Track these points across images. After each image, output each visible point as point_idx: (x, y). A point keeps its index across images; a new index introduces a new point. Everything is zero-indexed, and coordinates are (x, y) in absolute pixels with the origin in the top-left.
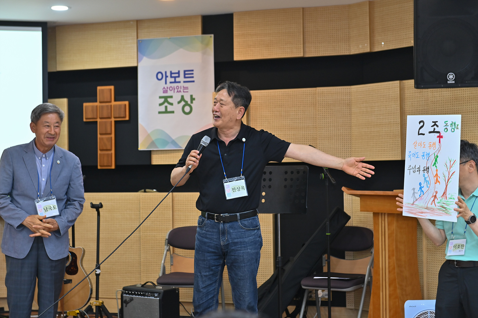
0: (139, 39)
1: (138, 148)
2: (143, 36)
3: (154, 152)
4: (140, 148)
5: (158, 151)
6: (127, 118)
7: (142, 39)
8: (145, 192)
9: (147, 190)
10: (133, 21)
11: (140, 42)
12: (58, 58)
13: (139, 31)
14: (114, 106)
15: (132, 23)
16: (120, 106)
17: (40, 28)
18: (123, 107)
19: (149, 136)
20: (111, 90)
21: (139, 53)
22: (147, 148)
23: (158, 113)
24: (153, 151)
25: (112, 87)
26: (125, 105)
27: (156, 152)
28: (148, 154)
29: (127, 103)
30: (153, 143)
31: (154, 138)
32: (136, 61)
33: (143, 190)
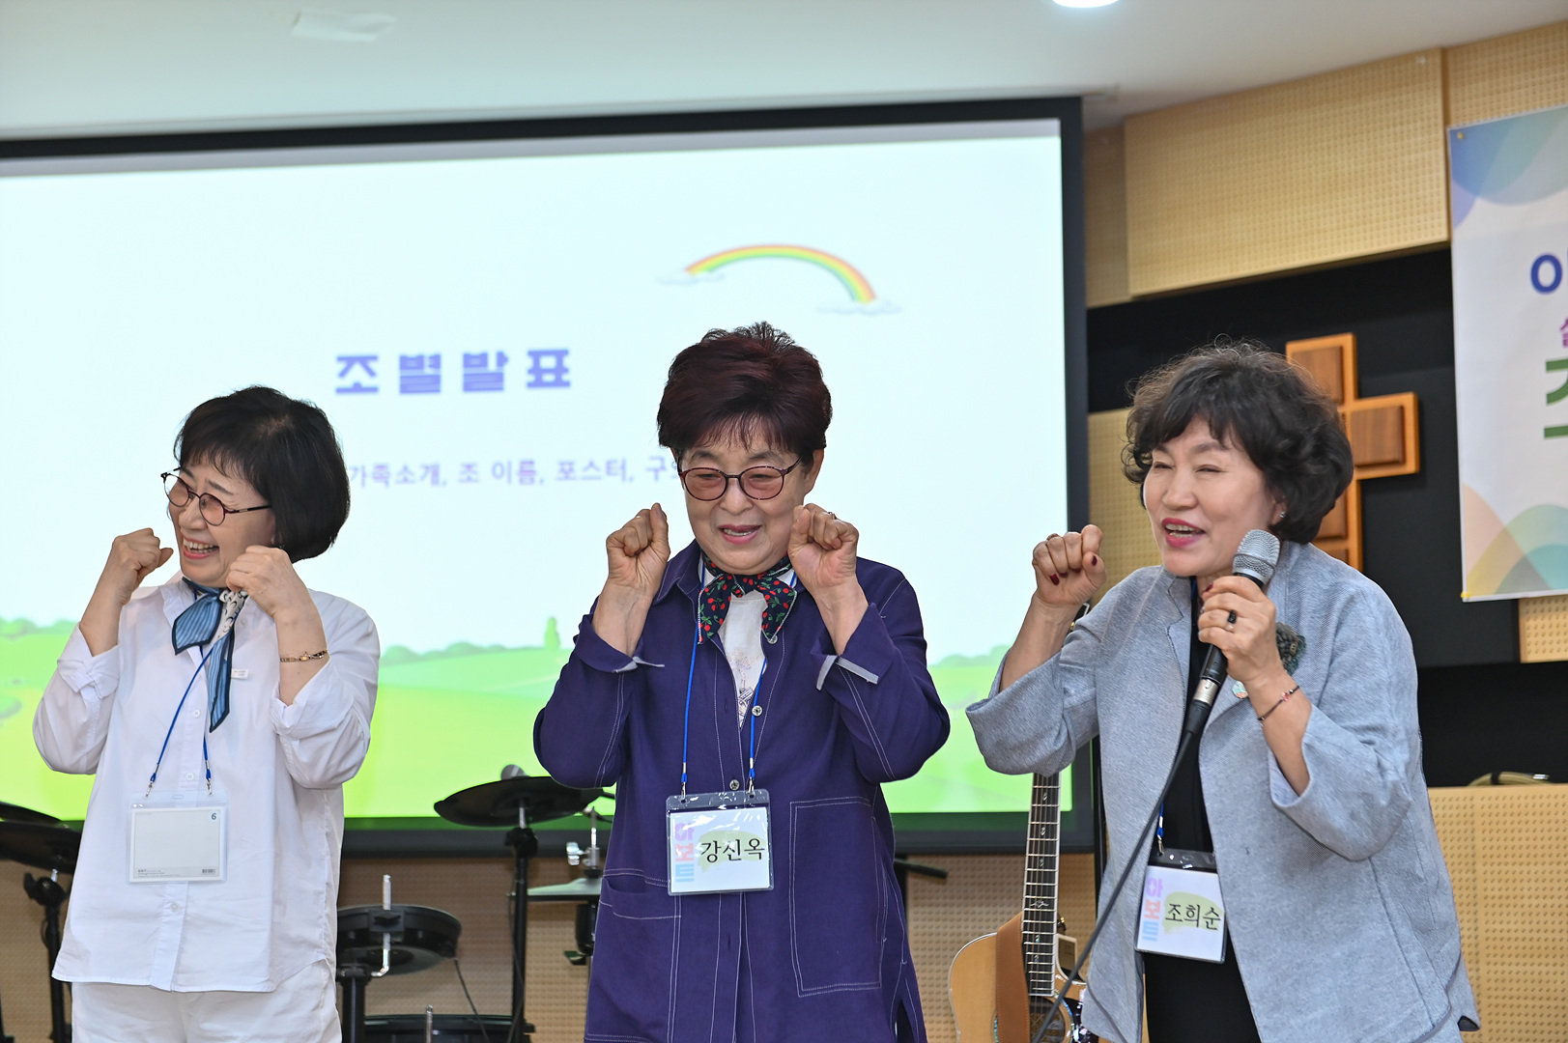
0: (1453, 126)
1: (1461, 590)
2: (1471, 112)
3: (1531, 607)
4: (1470, 593)
5: (1549, 599)
6: (1411, 467)
7: (1468, 124)
8: (1495, 782)
9: (1504, 776)
10: (1426, 52)
11: (1460, 136)
12: (1135, 244)
13: (1452, 91)
14: (1356, 414)
15: (1423, 61)
16: (1379, 412)
17: (1054, 124)
18: (1392, 419)
19: (1505, 536)
20: (1341, 350)
21: (1453, 184)
22: (1497, 593)
23: (1541, 433)
24: (1527, 600)
25: (1347, 341)
26: (1402, 409)
27: (1539, 607)
28: (1507, 614)
29: (1407, 400)
30: (1524, 568)
31: (1526, 545)
32: (1444, 220)
33: (1487, 777)
